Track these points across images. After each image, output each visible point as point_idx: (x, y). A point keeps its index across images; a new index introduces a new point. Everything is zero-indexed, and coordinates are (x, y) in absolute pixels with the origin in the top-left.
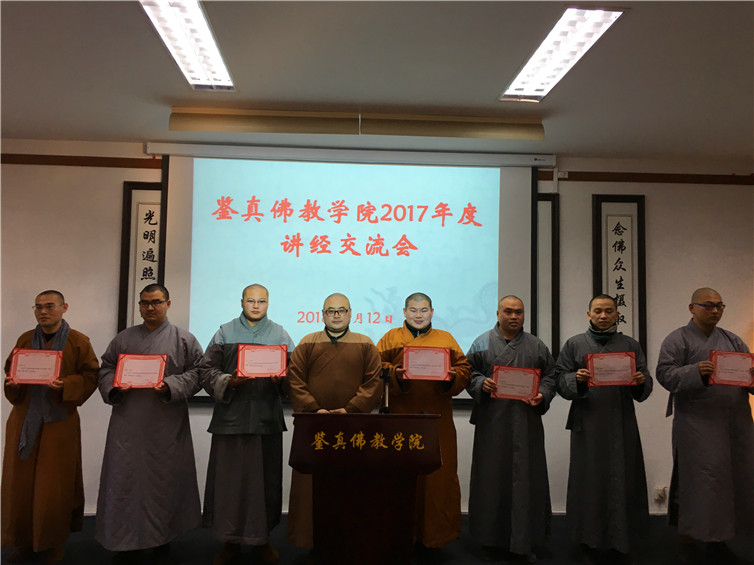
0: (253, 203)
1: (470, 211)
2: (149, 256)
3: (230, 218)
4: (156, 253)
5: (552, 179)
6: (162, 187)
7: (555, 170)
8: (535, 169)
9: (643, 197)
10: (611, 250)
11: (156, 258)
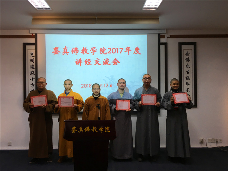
0: (65, 49)
1: (137, 50)
2: (32, 67)
3: (58, 54)
4: (35, 66)
5: (165, 38)
6: (35, 44)
7: (166, 35)
8: (159, 35)
9: (196, 42)
10: (185, 61)
11: (35, 68)
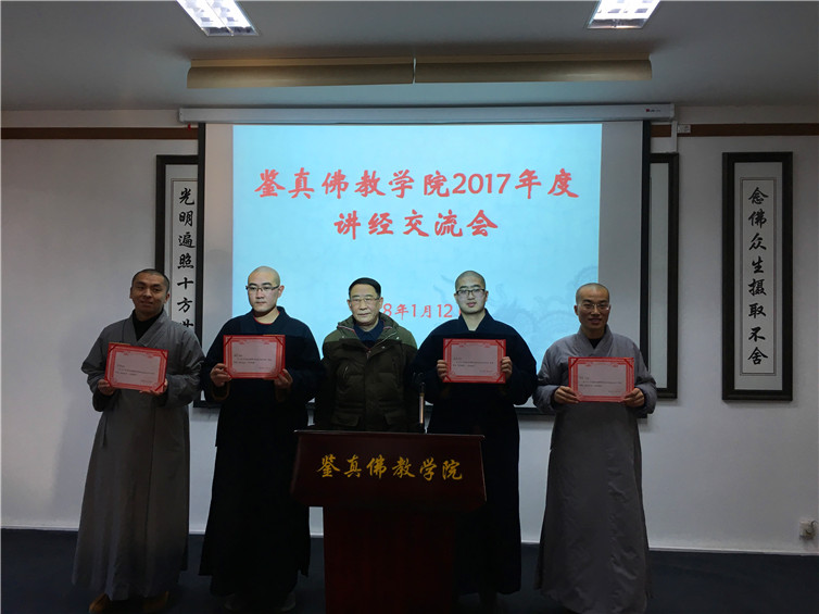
0: (302, 176)
1: (563, 180)
2: (186, 241)
3: (276, 195)
4: (194, 238)
5: (669, 135)
6: (198, 160)
7: (674, 124)
8: (647, 123)
9: (791, 153)
10: (747, 222)
11: (194, 244)
